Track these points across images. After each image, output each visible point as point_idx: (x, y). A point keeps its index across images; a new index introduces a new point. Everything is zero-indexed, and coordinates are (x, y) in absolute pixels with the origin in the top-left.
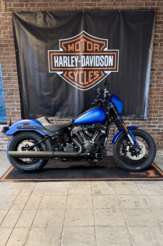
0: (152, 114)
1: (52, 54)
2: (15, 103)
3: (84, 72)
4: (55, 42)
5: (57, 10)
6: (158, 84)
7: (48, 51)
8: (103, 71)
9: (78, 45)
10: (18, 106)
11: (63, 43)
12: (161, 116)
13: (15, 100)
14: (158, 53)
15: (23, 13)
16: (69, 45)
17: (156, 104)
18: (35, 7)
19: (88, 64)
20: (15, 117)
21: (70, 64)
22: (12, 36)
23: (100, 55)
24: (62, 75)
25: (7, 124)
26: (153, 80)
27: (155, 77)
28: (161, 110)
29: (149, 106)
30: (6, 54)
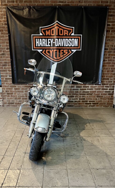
0: (105, 81)
1: (34, 37)
2: (8, 72)
3: (57, 50)
4: (36, 28)
5: (39, 5)
6: (109, 59)
7: (32, 35)
8: (71, 49)
9: (53, 31)
10: (10, 74)
11: (42, 29)
12: (111, 82)
13: (8, 69)
14: (109, 37)
15: (14, 7)
16: (47, 31)
17: (108, 74)
18: (23, 3)
19: (60, 45)
20: (7, 82)
21: (47, 44)
22: (6, 23)
23: (68, 39)
24: (41, 52)
25: (1, 87)
26: (106, 56)
27: (107, 54)
28: (111, 78)
29: (102, 75)
30: (1, 37)
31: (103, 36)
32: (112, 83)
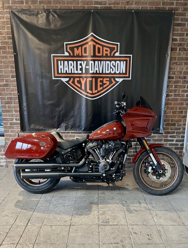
0: (169, 127)
1: (56, 59)
2: (14, 113)
3: (92, 79)
4: (59, 44)
5: (63, 8)
6: (176, 93)
7: (52, 55)
8: (114, 78)
9: (85, 48)
10: (17, 117)
12: (180, 129)
13: (13, 109)
14: (176, 59)
15: (22, 11)
17: (173, 116)
18: (37, 5)
19: (96, 71)
20: (13, 128)
21: (77, 70)
22: (10, 37)
23: (110, 61)
24: (67, 82)
25: (4, 136)
26: (171, 89)
27: (173, 85)
28: (180, 123)
29: (165, 118)
30: (3, 57)
31: (165, 56)
32: (181, 131)
